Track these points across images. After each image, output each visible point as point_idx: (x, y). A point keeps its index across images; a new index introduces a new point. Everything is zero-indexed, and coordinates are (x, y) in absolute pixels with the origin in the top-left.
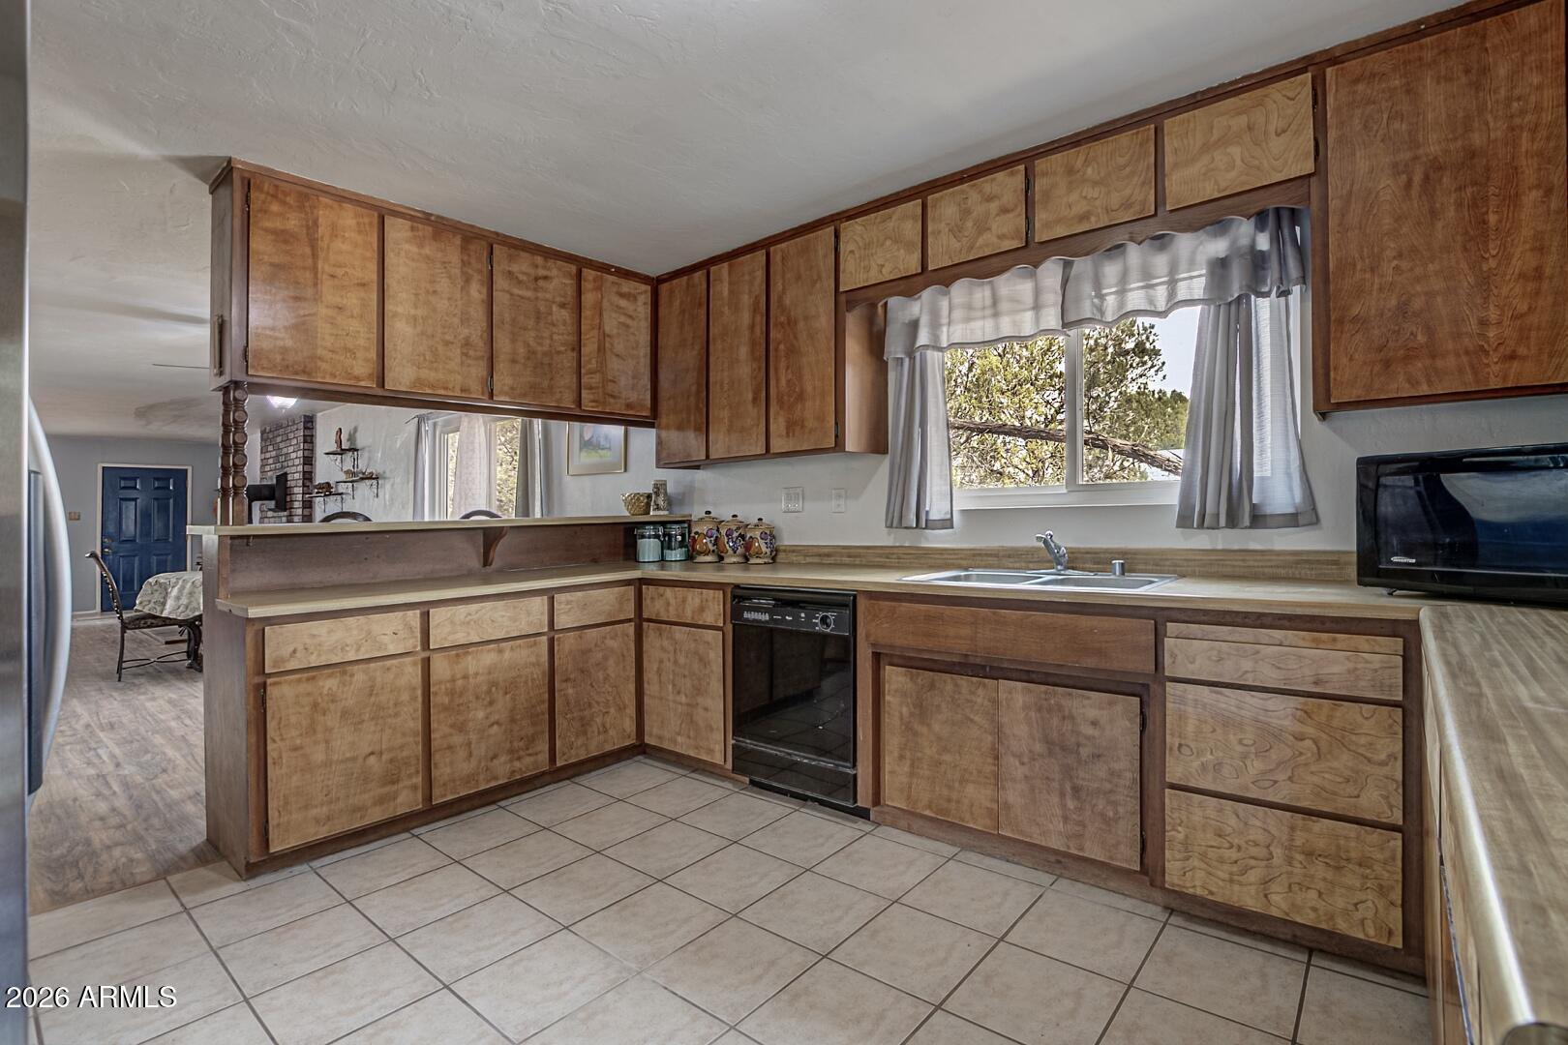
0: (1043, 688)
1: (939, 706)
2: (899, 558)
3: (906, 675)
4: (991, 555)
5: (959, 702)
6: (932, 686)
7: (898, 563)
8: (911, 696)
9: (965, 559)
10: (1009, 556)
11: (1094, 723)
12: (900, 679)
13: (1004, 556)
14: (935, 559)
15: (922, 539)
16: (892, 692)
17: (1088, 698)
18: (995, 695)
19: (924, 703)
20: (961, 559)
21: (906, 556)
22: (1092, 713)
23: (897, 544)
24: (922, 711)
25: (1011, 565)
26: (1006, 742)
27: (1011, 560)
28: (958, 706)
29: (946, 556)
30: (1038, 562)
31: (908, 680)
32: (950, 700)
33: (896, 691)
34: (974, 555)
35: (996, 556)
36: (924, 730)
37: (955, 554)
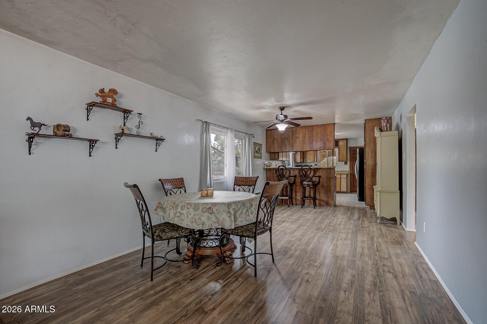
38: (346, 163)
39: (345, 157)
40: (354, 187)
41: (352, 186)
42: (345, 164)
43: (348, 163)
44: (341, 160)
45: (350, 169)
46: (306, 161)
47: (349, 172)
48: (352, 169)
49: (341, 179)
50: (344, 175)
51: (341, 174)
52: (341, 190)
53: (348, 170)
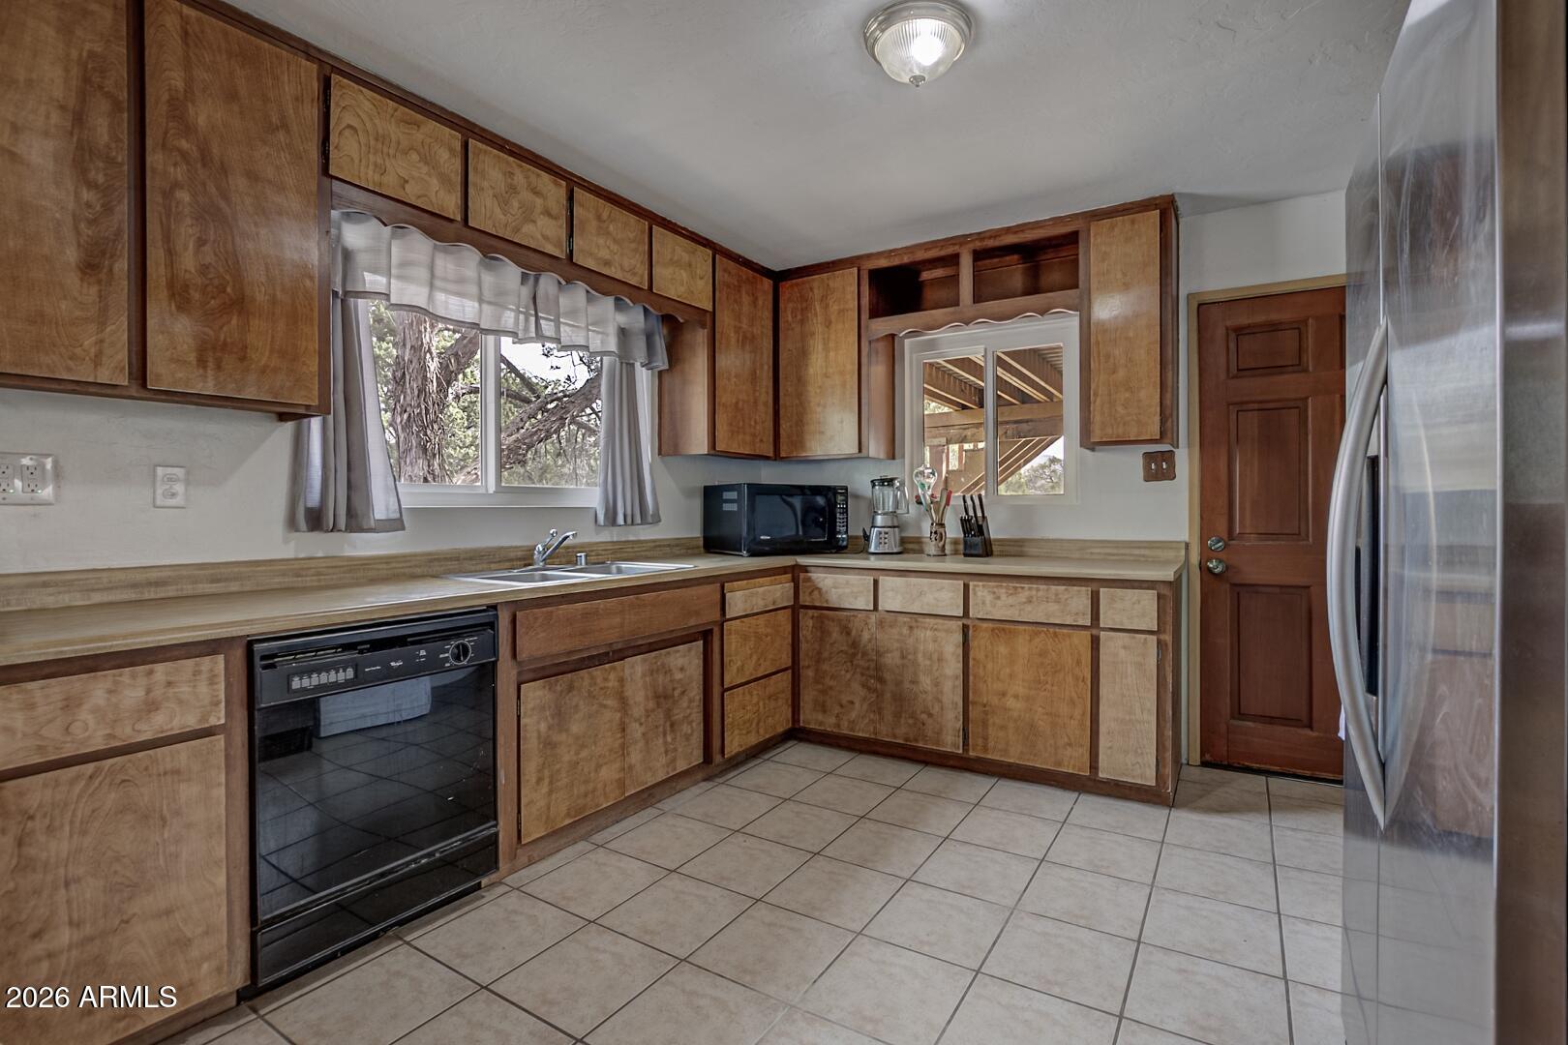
0: (653, 654)
1: (577, 706)
2: (319, 574)
3: (544, 687)
4: (451, 559)
5: (595, 693)
6: (571, 688)
7: (319, 580)
8: (550, 707)
9: (420, 566)
10: (471, 559)
11: (682, 669)
12: (539, 693)
13: (464, 559)
14: (379, 569)
15: (346, 546)
16: (529, 713)
17: (678, 651)
18: (621, 674)
19: (563, 709)
20: (416, 566)
21: (331, 571)
22: (680, 662)
23: (302, 556)
24: (560, 717)
25: (473, 568)
26: (630, 713)
27: (471, 562)
28: (594, 697)
29: (394, 565)
30: (500, 562)
31: (546, 692)
32: (586, 694)
33: (533, 709)
34: (431, 561)
35: (457, 559)
36: (563, 737)
37: (405, 562)
38: (1159, 468)
39: (1150, 396)
40: (1239, 714)
41: (1225, 704)
42: (1151, 476)
43: (1186, 461)
44: (1111, 433)
45: (1206, 530)
46: (799, 442)
47: (1195, 559)
48: (1223, 532)
49: (1095, 642)
50: (1131, 594)
51: (1095, 586)
52: (1094, 766)
53: (1185, 536)
